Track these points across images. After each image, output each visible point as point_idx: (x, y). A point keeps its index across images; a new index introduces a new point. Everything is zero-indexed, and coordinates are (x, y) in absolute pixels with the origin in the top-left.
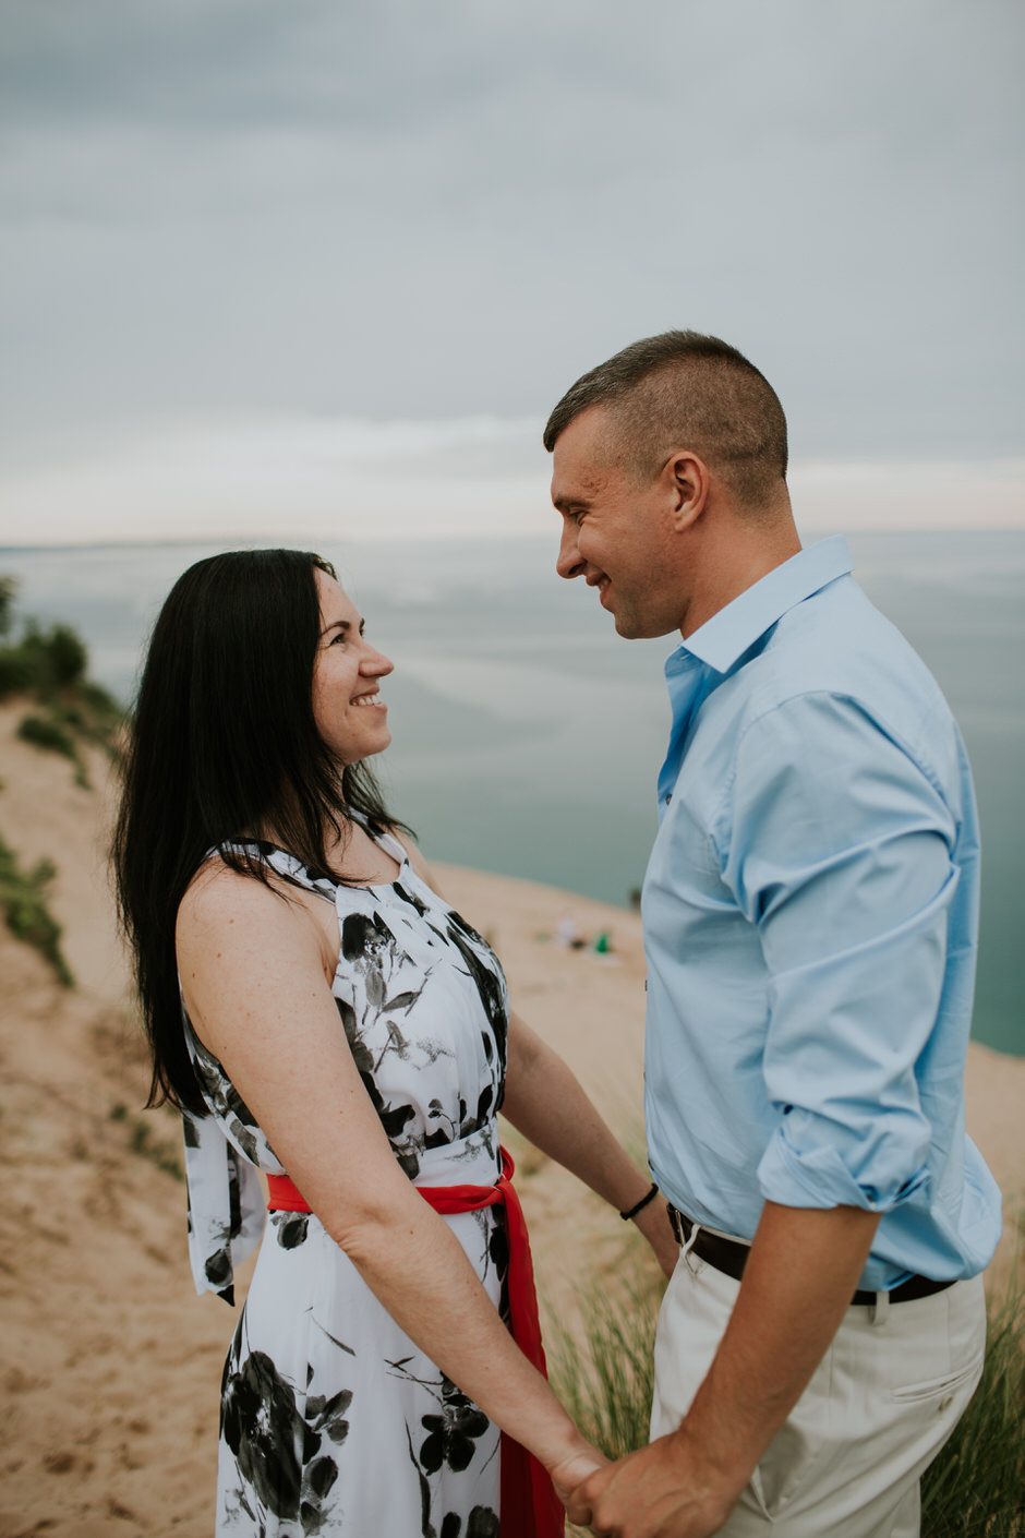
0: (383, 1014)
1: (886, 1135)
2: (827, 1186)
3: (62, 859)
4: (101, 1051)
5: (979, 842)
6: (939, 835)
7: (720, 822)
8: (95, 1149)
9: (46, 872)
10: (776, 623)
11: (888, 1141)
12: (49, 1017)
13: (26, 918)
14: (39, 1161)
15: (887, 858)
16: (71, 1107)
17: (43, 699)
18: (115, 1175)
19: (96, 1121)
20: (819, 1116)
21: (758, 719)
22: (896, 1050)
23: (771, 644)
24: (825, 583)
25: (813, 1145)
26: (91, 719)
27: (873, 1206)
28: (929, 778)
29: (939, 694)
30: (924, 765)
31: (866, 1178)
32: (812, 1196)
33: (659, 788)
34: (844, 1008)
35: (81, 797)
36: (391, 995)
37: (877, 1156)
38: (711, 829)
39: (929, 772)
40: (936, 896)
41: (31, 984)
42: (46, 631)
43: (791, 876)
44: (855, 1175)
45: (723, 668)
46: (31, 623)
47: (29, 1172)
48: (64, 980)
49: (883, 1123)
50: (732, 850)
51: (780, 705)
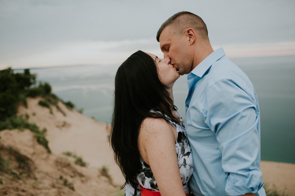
0: (183, 157)
1: (252, 175)
2: (242, 190)
3: (48, 128)
4: (57, 166)
5: (259, 110)
6: (254, 108)
7: (203, 110)
8: (56, 185)
9: (45, 131)
10: (211, 66)
11: (253, 176)
12: (46, 159)
13: (41, 140)
14: (45, 188)
15: (244, 114)
16: (52, 177)
17: (43, 97)
18: (61, 190)
19: (56, 179)
20: (237, 174)
21: (211, 87)
22: (252, 157)
23: (210, 71)
24: (220, 57)
25: (237, 181)
26: (53, 100)
27: (253, 192)
28: (250, 96)
29: (248, 78)
30: (249, 93)
31: (250, 186)
32: (239, 193)
33: (186, 103)
34: (240, 149)
35: (51, 116)
36: (186, 152)
37: (252, 181)
38: (202, 112)
39: (250, 95)
40: (254, 123)
41: (42, 153)
42: (43, 84)
43: (222, 120)
44: (248, 185)
45: (201, 76)
46: (40, 83)
47: (43, 191)
48: (49, 152)
49: (251, 173)
50: (208, 115)
51: (216, 83)
